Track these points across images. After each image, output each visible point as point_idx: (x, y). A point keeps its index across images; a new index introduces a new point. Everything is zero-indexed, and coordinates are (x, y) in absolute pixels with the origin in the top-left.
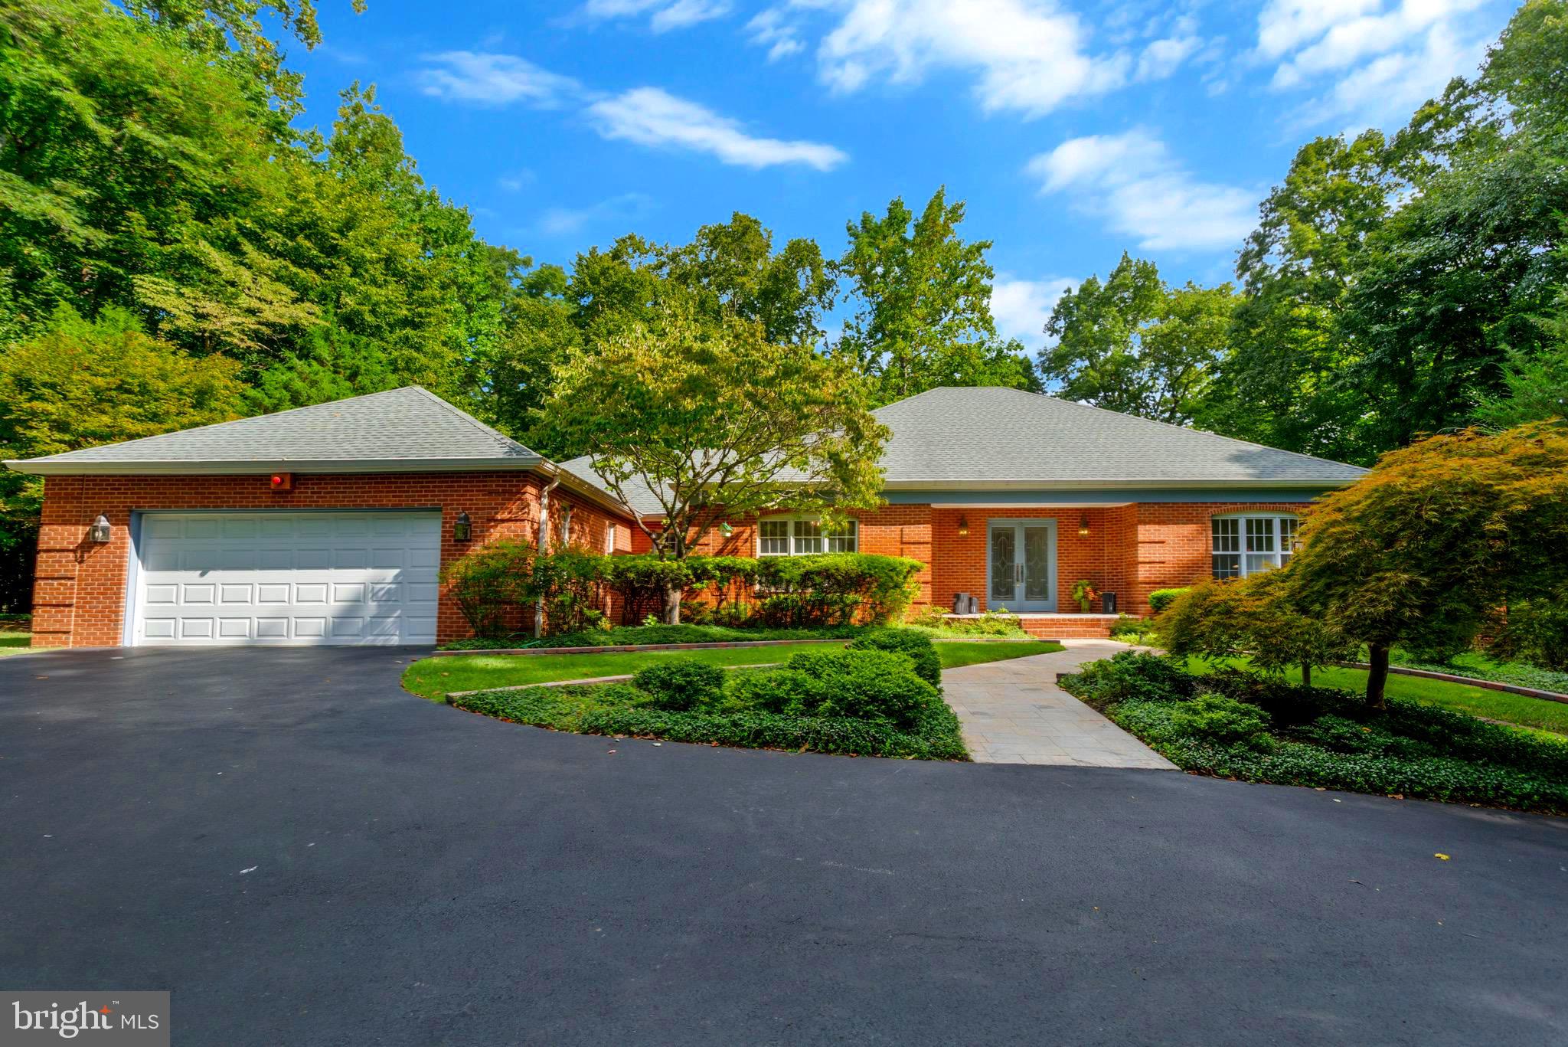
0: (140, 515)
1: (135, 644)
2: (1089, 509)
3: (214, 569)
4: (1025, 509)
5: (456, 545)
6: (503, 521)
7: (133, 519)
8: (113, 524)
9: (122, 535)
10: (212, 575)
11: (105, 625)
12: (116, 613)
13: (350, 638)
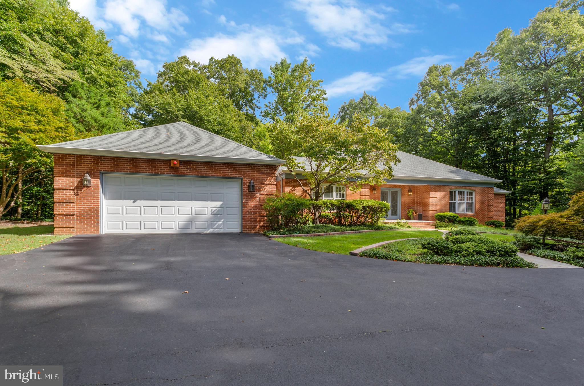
0: (103, 174)
1: (104, 233)
2: (411, 186)
3: (140, 199)
4: (392, 185)
5: (249, 193)
6: (267, 184)
7: (101, 176)
8: (92, 178)
9: (95, 183)
10: (139, 202)
11: (92, 224)
12: (98, 219)
13: (202, 230)
